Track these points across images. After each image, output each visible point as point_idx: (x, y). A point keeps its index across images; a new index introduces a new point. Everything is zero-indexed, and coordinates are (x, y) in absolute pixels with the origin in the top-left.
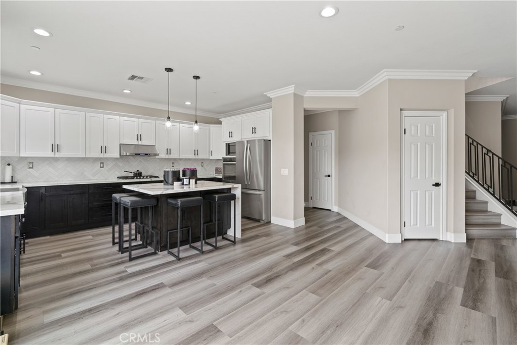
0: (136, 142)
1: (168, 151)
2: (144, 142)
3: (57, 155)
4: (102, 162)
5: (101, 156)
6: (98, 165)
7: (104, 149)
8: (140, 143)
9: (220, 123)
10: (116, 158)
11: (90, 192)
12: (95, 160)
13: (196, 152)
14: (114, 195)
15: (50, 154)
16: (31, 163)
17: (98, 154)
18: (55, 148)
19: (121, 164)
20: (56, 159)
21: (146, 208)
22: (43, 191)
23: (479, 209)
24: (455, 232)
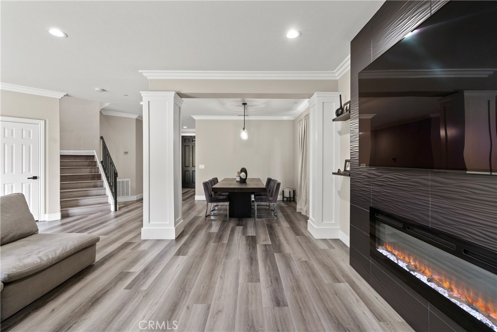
23: (98, 194)
24: (49, 213)
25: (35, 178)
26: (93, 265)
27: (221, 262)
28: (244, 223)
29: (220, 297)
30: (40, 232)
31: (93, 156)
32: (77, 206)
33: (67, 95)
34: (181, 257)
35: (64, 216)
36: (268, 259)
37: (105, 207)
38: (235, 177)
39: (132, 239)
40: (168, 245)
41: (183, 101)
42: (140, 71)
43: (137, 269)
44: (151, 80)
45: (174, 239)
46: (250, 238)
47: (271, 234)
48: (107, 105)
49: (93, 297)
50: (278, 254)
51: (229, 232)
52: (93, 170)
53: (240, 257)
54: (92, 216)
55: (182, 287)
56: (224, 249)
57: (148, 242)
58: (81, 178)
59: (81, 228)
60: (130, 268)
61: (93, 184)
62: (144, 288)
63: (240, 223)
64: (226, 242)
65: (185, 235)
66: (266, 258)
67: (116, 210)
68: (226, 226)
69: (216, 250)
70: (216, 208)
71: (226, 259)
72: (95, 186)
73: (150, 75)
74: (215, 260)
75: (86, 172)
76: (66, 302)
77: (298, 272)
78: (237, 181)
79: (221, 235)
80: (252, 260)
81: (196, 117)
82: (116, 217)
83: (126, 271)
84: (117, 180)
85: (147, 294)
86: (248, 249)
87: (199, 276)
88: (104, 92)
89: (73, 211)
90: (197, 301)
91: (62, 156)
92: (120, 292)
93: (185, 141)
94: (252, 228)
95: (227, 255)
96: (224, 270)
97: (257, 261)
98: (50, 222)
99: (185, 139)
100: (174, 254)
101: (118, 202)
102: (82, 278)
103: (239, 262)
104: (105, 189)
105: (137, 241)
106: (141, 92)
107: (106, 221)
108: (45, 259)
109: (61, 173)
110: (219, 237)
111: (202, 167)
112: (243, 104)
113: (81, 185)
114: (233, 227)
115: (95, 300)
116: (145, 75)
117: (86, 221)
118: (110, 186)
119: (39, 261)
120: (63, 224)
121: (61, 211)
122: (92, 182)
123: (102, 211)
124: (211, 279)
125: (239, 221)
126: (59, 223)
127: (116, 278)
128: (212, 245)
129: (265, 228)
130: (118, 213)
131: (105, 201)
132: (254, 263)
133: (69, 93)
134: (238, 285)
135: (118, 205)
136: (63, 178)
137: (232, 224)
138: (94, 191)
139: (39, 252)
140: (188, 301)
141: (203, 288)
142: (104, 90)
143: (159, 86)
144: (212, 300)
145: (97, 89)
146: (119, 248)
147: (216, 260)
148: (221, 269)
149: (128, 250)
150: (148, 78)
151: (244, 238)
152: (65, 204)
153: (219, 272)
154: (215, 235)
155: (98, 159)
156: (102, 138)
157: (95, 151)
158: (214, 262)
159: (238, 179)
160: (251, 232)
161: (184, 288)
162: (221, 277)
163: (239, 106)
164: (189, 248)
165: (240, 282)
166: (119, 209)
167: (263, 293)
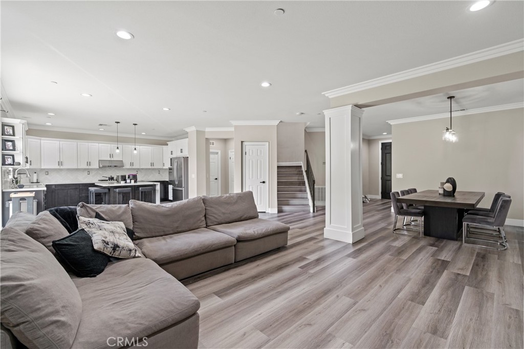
0: (109, 159)
1: (132, 164)
2: (115, 159)
3: (61, 167)
4: (89, 171)
5: (87, 167)
6: (86, 173)
7: (89, 163)
8: (112, 159)
9: (167, 145)
10: (98, 169)
11: (80, 188)
12: (85, 170)
13: (152, 164)
14: (90, 188)
15: (57, 167)
16: (47, 172)
17: (86, 167)
18: (60, 163)
19: (101, 172)
20: (61, 170)
21: (106, 193)
22: (54, 187)
23: (303, 197)
24: (271, 208)
25: (264, 182)
26: (286, 247)
27: (388, 274)
28: (442, 244)
29: (369, 300)
30: (259, 217)
31: (301, 166)
32: (288, 205)
33: (281, 122)
34: (350, 259)
35: (280, 211)
36: (452, 289)
37: (306, 208)
38: (438, 189)
39: (317, 235)
40: (344, 246)
41: (364, 111)
42: (323, 93)
43: (312, 257)
44: (332, 98)
45: (351, 243)
46: (440, 262)
47: (476, 265)
48: (308, 124)
49: (279, 266)
50: (472, 288)
51: (414, 249)
52: (300, 177)
53: (413, 275)
54: (296, 214)
55: (340, 281)
56: (399, 264)
57: (329, 240)
58: (292, 183)
59: (287, 221)
60: (308, 256)
61: (299, 189)
62: (312, 271)
63: (436, 243)
64: (405, 258)
65: (363, 242)
66: (450, 287)
67: (314, 212)
68: (415, 244)
69: (389, 262)
70: (413, 223)
71: (396, 273)
72: (301, 191)
73: (331, 94)
74: (382, 271)
75: (295, 179)
76: (265, 263)
77: (491, 316)
78: (440, 194)
79: (402, 251)
80: (427, 283)
81: (392, 122)
82: (314, 217)
83: (304, 256)
84: (315, 187)
85: (311, 276)
86: (429, 272)
87: (359, 278)
88: (303, 115)
89: (286, 208)
90: (348, 294)
91: (278, 167)
92: (295, 269)
93: (386, 149)
94: (450, 253)
95: (399, 270)
96: (386, 282)
97: (433, 286)
98: (272, 214)
99: (386, 146)
100: (345, 255)
101: (315, 205)
102: (277, 253)
103: (409, 280)
104: (307, 193)
105: (320, 238)
106: (323, 111)
107: (304, 219)
108: (256, 233)
109: (278, 180)
110: (400, 251)
111: (400, 176)
112: (448, 98)
113: (291, 189)
114: (424, 246)
115: (280, 268)
116: (326, 95)
117: (292, 217)
118: (311, 191)
119: (253, 233)
120: (279, 217)
121: (278, 207)
122: (298, 187)
123: (304, 211)
124: (369, 284)
125: (436, 242)
126: (276, 215)
127: (296, 259)
128: (387, 256)
129: (472, 256)
130: (316, 214)
131: (307, 203)
132: (428, 286)
133: (282, 121)
134: (395, 299)
135: (315, 208)
136: (279, 183)
137: (423, 243)
138: (299, 195)
139: (255, 228)
140: (340, 292)
141: (358, 288)
142: (302, 113)
143: (338, 103)
144: (360, 300)
145: (297, 114)
146: (306, 240)
147: (384, 270)
148: (384, 280)
149: (311, 243)
150: (330, 97)
151: (431, 260)
152: (281, 203)
153: (381, 281)
154: (395, 249)
155: (304, 169)
156: (306, 151)
157: (302, 162)
158: (381, 272)
159: (441, 191)
160: (445, 256)
161: (341, 282)
162: (380, 286)
163: (445, 101)
164: (362, 254)
165: (399, 296)
166: (317, 211)
167: (420, 315)
